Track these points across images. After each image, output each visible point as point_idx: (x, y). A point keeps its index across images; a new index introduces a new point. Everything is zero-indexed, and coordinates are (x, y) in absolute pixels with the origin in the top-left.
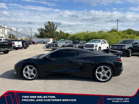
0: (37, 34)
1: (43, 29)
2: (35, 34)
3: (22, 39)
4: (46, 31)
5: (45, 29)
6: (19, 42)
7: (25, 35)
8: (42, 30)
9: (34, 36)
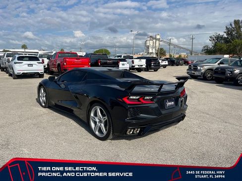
0: (207, 46)
1: (222, 37)
2: (205, 47)
3: (180, 56)
4: (226, 41)
5: (226, 36)
6: (142, 60)
7: (184, 48)
8: (219, 38)
9: (202, 51)
